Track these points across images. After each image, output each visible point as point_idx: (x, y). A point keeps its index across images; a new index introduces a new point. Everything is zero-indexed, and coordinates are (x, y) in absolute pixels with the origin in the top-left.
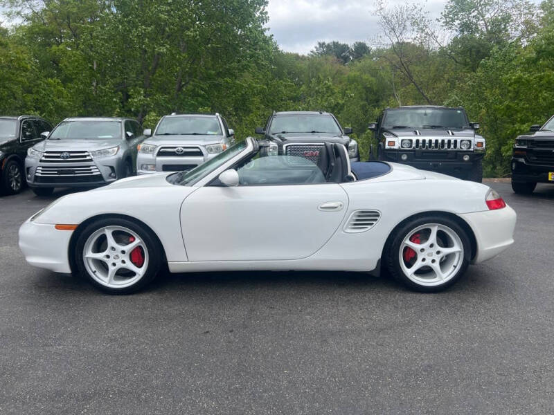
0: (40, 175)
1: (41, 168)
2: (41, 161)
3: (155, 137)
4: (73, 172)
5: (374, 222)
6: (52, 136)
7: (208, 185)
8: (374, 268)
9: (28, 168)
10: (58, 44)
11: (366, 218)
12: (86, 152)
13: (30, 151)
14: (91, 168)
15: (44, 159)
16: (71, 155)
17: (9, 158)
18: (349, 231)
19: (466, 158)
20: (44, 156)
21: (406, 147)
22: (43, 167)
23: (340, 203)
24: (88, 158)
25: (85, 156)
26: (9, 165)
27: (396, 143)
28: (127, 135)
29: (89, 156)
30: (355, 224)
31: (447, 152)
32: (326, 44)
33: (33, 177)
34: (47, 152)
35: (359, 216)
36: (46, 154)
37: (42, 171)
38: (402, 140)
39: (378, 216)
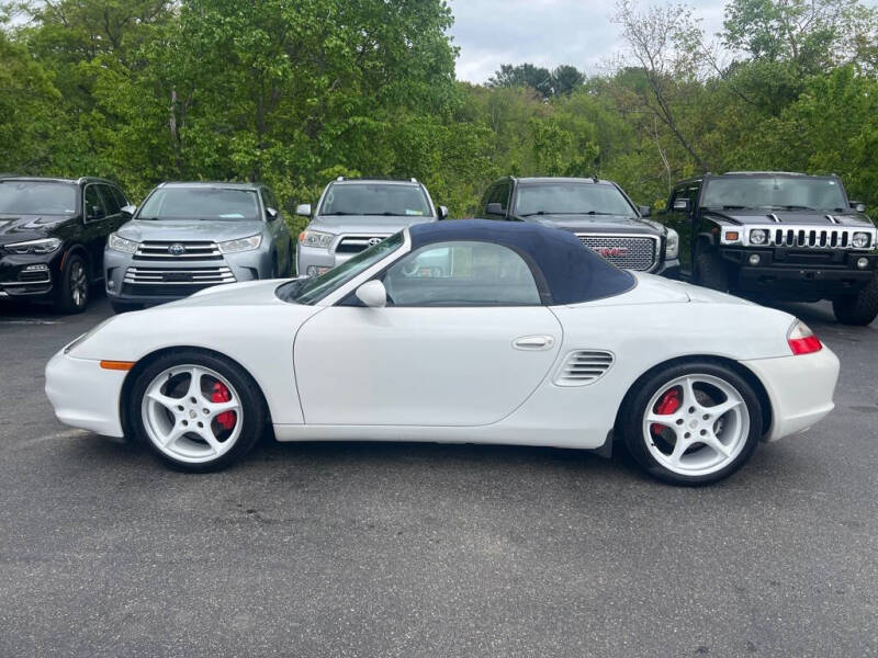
0: (133, 282)
1: (135, 270)
2: (135, 257)
3: (319, 218)
4: (189, 277)
5: (604, 370)
6: (143, 214)
7: (339, 303)
8: (603, 443)
9: (110, 271)
10: (89, 59)
11: (593, 363)
12: (213, 242)
13: (113, 239)
14: (221, 270)
15: (140, 253)
16: (187, 247)
17: (71, 249)
18: (561, 382)
19: (862, 264)
20: (139, 249)
21: (757, 242)
22: (138, 269)
23: (549, 338)
24: (215, 253)
25: (211, 251)
26: (70, 262)
27: (740, 236)
28: (268, 214)
29: (217, 249)
30: (573, 373)
31: (830, 253)
32: (514, 66)
33: (120, 284)
34: (145, 242)
35: (579, 359)
36: (143, 246)
37: (137, 274)
38: (752, 231)
39: (610, 360)
